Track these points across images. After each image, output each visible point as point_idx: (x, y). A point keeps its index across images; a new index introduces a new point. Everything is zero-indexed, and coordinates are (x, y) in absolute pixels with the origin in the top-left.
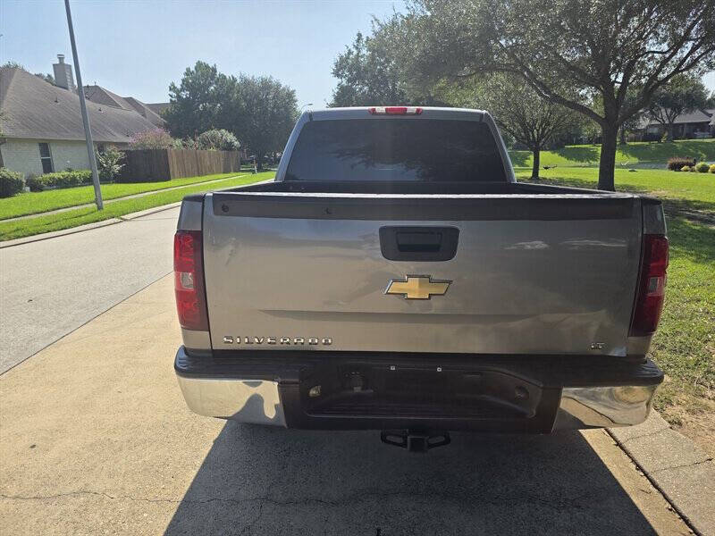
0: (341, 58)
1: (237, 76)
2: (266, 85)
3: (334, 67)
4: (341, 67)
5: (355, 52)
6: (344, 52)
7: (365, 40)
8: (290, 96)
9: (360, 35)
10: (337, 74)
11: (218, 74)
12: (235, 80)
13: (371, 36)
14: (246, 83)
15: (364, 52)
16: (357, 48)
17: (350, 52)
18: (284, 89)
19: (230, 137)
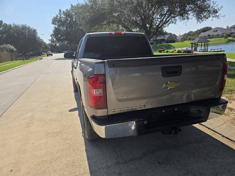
0: (54, 18)
1: (12, 24)
2: (24, 27)
3: (52, 21)
4: (54, 21)
5: (59, 16)
6: (55, 16)
7: (62, 12)
8: (35, 31)
9: (60, 10)
10: (53, 23)
11: (3, 23)
12: (11, 25)
13: (65, 11)
14: (16, 27)
15: (63, 16)
16: (60, 14)
17: (57, 16)
18: (32, 29)
19: (12, 47)
